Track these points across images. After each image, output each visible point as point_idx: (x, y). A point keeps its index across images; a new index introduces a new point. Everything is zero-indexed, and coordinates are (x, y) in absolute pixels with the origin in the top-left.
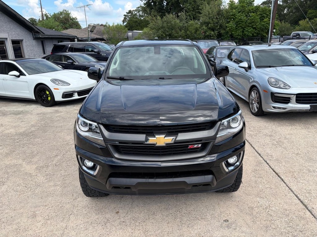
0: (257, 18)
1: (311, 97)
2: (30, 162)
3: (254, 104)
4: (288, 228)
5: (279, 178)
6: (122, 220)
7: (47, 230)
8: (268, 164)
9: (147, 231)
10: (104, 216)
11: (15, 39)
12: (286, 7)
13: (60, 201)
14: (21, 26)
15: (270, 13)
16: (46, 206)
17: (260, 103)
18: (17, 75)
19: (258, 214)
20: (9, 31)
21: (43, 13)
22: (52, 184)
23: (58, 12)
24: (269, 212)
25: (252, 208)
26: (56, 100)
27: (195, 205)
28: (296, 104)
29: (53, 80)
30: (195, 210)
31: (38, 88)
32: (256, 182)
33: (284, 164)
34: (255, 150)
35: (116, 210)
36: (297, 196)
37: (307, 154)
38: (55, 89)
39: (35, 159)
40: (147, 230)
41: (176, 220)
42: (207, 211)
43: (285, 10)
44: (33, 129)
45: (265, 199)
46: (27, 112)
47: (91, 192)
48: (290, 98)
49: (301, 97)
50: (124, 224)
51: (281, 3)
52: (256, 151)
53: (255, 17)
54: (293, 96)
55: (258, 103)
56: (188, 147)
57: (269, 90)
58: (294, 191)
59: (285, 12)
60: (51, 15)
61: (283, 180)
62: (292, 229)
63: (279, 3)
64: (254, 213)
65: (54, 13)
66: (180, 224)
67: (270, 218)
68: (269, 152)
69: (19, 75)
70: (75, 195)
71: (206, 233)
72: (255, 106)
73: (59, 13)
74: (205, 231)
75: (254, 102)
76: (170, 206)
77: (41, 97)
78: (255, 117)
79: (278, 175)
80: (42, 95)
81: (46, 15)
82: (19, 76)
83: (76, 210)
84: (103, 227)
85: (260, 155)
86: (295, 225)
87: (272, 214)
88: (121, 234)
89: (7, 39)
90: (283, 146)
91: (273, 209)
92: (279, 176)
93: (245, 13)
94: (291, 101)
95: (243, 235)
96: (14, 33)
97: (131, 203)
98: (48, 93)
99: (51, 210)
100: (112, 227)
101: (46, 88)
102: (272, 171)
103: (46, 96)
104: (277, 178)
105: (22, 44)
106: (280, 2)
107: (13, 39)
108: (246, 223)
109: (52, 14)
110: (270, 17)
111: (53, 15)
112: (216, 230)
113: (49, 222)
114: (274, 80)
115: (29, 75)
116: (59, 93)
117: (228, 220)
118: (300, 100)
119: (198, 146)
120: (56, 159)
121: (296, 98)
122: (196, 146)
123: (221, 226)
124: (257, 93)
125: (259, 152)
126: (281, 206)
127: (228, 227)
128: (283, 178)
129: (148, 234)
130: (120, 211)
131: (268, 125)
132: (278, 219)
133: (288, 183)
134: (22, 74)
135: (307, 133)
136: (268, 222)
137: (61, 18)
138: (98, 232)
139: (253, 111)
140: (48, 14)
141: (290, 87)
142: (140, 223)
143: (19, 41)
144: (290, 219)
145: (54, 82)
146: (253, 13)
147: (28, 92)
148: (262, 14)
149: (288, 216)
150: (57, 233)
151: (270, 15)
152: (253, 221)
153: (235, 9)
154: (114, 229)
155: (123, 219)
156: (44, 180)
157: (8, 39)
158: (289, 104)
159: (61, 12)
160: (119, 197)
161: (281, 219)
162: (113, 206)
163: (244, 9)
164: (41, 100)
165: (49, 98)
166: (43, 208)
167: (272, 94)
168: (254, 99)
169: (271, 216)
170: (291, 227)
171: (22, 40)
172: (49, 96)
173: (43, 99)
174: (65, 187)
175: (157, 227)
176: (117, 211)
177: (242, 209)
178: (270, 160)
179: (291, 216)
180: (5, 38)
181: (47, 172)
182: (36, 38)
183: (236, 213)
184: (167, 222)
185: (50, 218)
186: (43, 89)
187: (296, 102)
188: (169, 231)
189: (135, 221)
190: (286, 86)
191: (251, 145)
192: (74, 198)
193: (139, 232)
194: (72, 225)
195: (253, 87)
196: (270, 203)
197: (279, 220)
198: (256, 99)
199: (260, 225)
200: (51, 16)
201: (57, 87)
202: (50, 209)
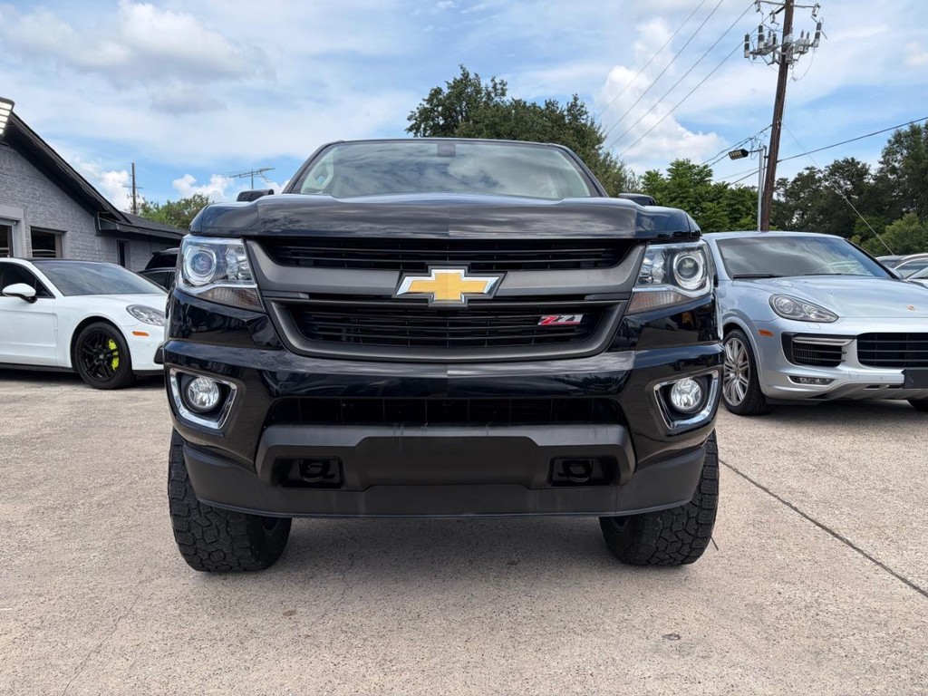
0: (722, 215)
1: (902, 346)
2: (18, 497)
3: (735, 381)
4: (893, 656)
5: (836, 539)
6: (305, 631)
7: (29, 653)
8: (796, 509)
9: (391, 661)
10: (239, 622)
11: (43, 226)
12: (796, 208)
13: (92, 585)
14: (67, 196)
15: (755, 205)
16: (40, 595)
17: (751, 373)
18: (27, 295)
19: (781, 622)
20: (29, 202)
21: (138, 201)
22: (74, 545)
23: (179, 200)
24: (818, 617)
25: (761, 607)
26: (135, 367)
27: (563, 599)
28: (861, 368)
29: (132, 310)
30: (563, 610)
31: (85, 332)
32: (762, 547)
33: (846, 509)
34: (750, 480)
35: (285, 608)
36: (904, 580)
37: (916, 491)
38: (135, 333)
39: (36, 492)
40: (388, 659)
41: (494, 633)
42: (603, 612)
43: (793, 215)
44: (48, 430)
45: (800, 586)
46: (40, 399)
47: (209, 558)
48: (839, 348)
49: (873, 346)
50: (308, 641)
51: (782, 199)
52: (755, 483)
53: (715, 212)
54: (848, 341)
55: (745, 374)
56: (538, 319)
57: (777, 328)
58: (892, 568)
59: (795, 221)
60: (160, 207)
61: (851, 545)
62: (905, 658)
63: (775, 196)
64: (769, 619)
65: (169, 202)
66: (509, 644)
67: (825, 632)
68: (795, 485)
69: (33, 295)
70: (147, 571)
71: (602, 668)
72: (737, 384)
73: (183, 202)
74: (600, 662)
75: (732, 375)
76: (474, 601)
77: (91, 360)
78: (739, 417)
79: (833, 534)
80: (95, 353)
81: (144, 206)
82: (32, 300)
83: (142, 607)
84: (231, 648)
85: (766, 490)
86: (914, 648)
87: (831, 620)
88: (295, 666)
89: (17, 222)
90: (836, 474)
91: (832, 608)
92: (836, 536)
93: (689, 202)
94: (843, 357)
95: (736, 672)
96: (41, 209)
97: (341, 592)
98: (112, 346)
99: (54, 605)
100: (265, 650)
101: (111, 333)
102: (813, 525)
103: (105, 355)
104: (830, 539)
105: (61, 243)
106: (778, 195)
107: (37, 225)
108: (744, 643)
109: (163, 203)
110: (757, 213)
111: (164, 207)
112: (639, 658)
113: (40, 634)
114: (787, 301)
115: (64, 295)
116: (148, 345)
117: (678, 636)
118: (873, 356)
119: (572, 319)
120: (106, 492)
121: (858, 348)
122: (564, 319)
123: (657, 650)
124: (739, 346)
125: (765, 485)
126: (858, 601)
127: (680, 651)
128: (849, 539)
129: (394, 668)
130: (299, 610)
131: (780, 433)
132: (851, 633)
133: (868, 551)
134: (42, 292)
135: (904, 449)
136: (820, 641)
137: (185, 215)
138: (211, 661)
139: (734, 403)
140: (152, 203)
141: (838, 317)
142: (365, 640)
143: (54, 235)
144: (894, 633)
145: (137, 316)
146: (712, 201)
147: (54, 345)
148: (733, 205)
149: (886, 625)
150: (60, 662)
151: (757, 208)
152: (767, 639)
153: (662, 191)
154: (272, 653)
155: (307, 628)
156: (53, 536)
157: (23, 223)
158: (839, 367)
159: (187, 201)
160: (299, 577)
161: (864, 634)
162: (274, 597)
163: (684, 193)
164: (90, 370)
165: (115, 363)
166: (26, 600)
167: (787, 338)
168: (733, 366)
169: (827, 625)
170: (901, 652)
171: (64, 232)
172: (116, 356)
173: (97, 364)
174: (118, 553)
175: (426, 650)
176: (291, 608)
177: (725, 608)
178: (802, 501)
179: (895, 627)
180: (13, 221)
181: (65, 520)
182: (104, 233)
183: (704, 618)
184: (465, 637)
185: (45, 623)
186: (101, 335)
187: (860, 362)
188: (470, 660)
189: (349, 635)
190: (825, 316)
191: (736, 470)
192: (143, 578)
193: (361, 662)
194: (122, 643)
195: (730, 331)
196: (817, 594)
197: (857, 636)
198: (740, 362)
199: (792, 648)
200: (157, 208)
201: (142, 327)
202: (52, 602)
